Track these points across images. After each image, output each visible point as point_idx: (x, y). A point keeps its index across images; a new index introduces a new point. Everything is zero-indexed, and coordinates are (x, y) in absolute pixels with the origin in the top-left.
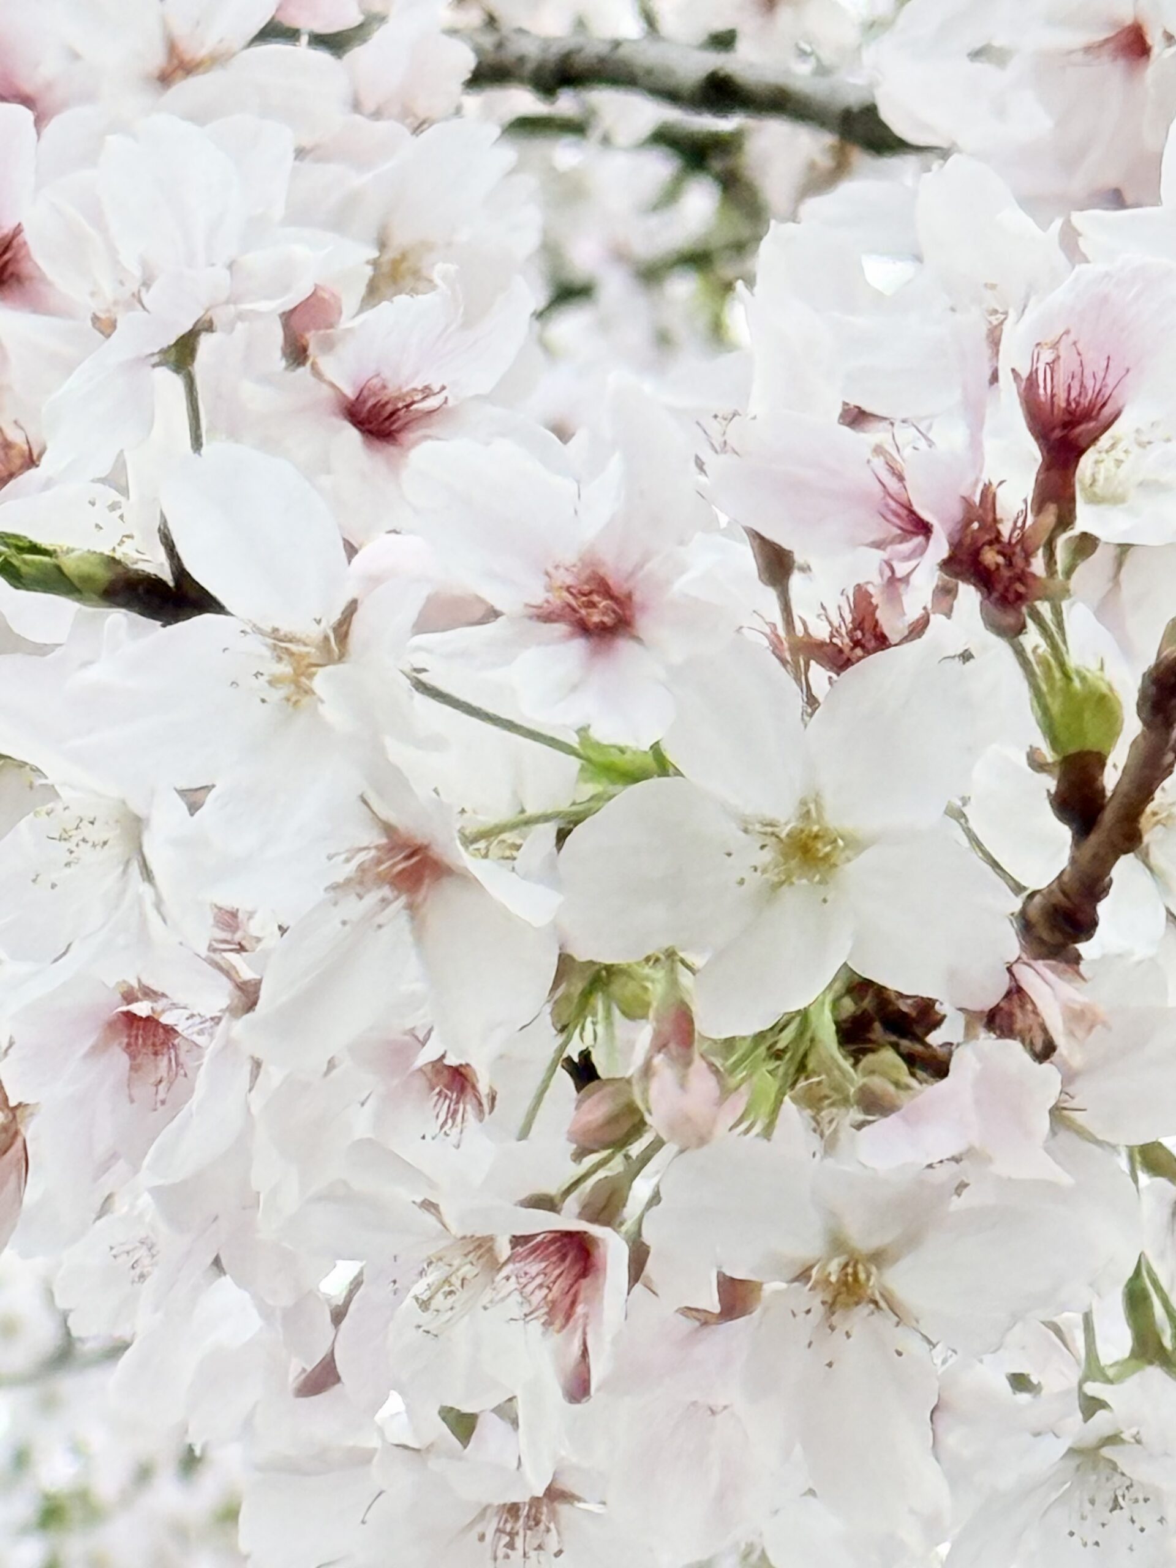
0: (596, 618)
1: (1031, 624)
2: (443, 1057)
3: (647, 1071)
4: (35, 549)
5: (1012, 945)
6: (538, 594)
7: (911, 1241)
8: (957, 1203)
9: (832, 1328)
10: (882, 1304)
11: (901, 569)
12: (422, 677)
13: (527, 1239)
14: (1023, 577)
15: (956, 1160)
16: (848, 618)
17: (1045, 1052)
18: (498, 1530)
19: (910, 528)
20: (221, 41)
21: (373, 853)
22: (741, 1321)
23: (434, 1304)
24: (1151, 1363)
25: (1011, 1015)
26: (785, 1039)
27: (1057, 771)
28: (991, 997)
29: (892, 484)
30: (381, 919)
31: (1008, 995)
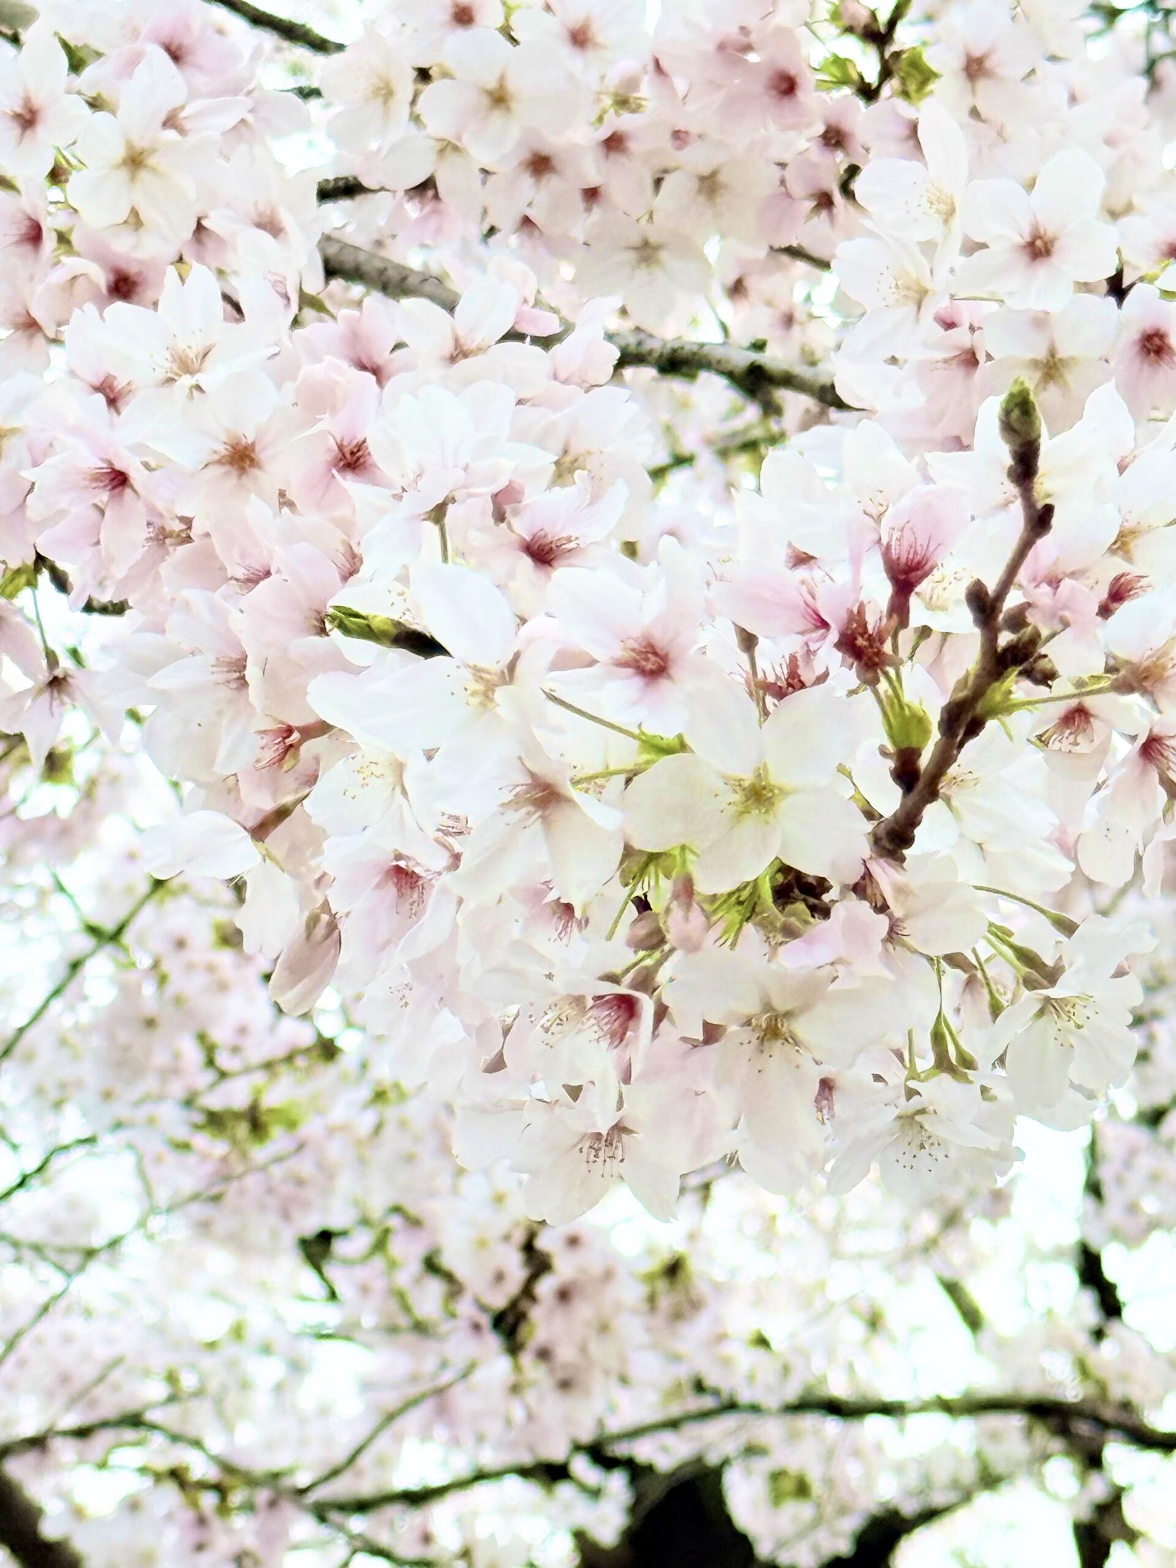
0: (649, 666)
1: (882, 679)
2: (559, 898)
3: (668, 911)
4: (357, 615)
5: (865, 849)
6: (620, 653)
7: (806, 1007)
8: (832, 987)
9: (762, 1052)
10: (790, 1040)
11: (813, 647)
12: (553, 693)
13: (600, 997)
14: (879, 653)
15: (832, 964)
16: (786, 672)
17: (882, 908)
18: (591, 1147)
19: (819, 624)
20: (483, 340)
21: (524, 787)
22: (715, 1045)
23: (552, 1029)
24: (943, 1071)
25: (865, 887)
26: (745, 894)
27: (895, 758)
28: (854, 878)
29: (809, 599)
30: (528, 823)
31: (863, 878)
